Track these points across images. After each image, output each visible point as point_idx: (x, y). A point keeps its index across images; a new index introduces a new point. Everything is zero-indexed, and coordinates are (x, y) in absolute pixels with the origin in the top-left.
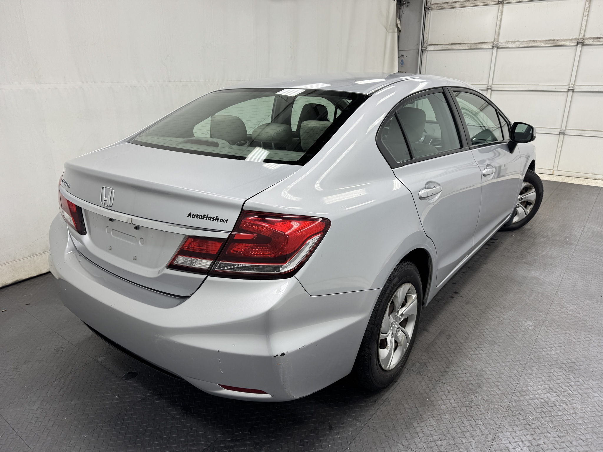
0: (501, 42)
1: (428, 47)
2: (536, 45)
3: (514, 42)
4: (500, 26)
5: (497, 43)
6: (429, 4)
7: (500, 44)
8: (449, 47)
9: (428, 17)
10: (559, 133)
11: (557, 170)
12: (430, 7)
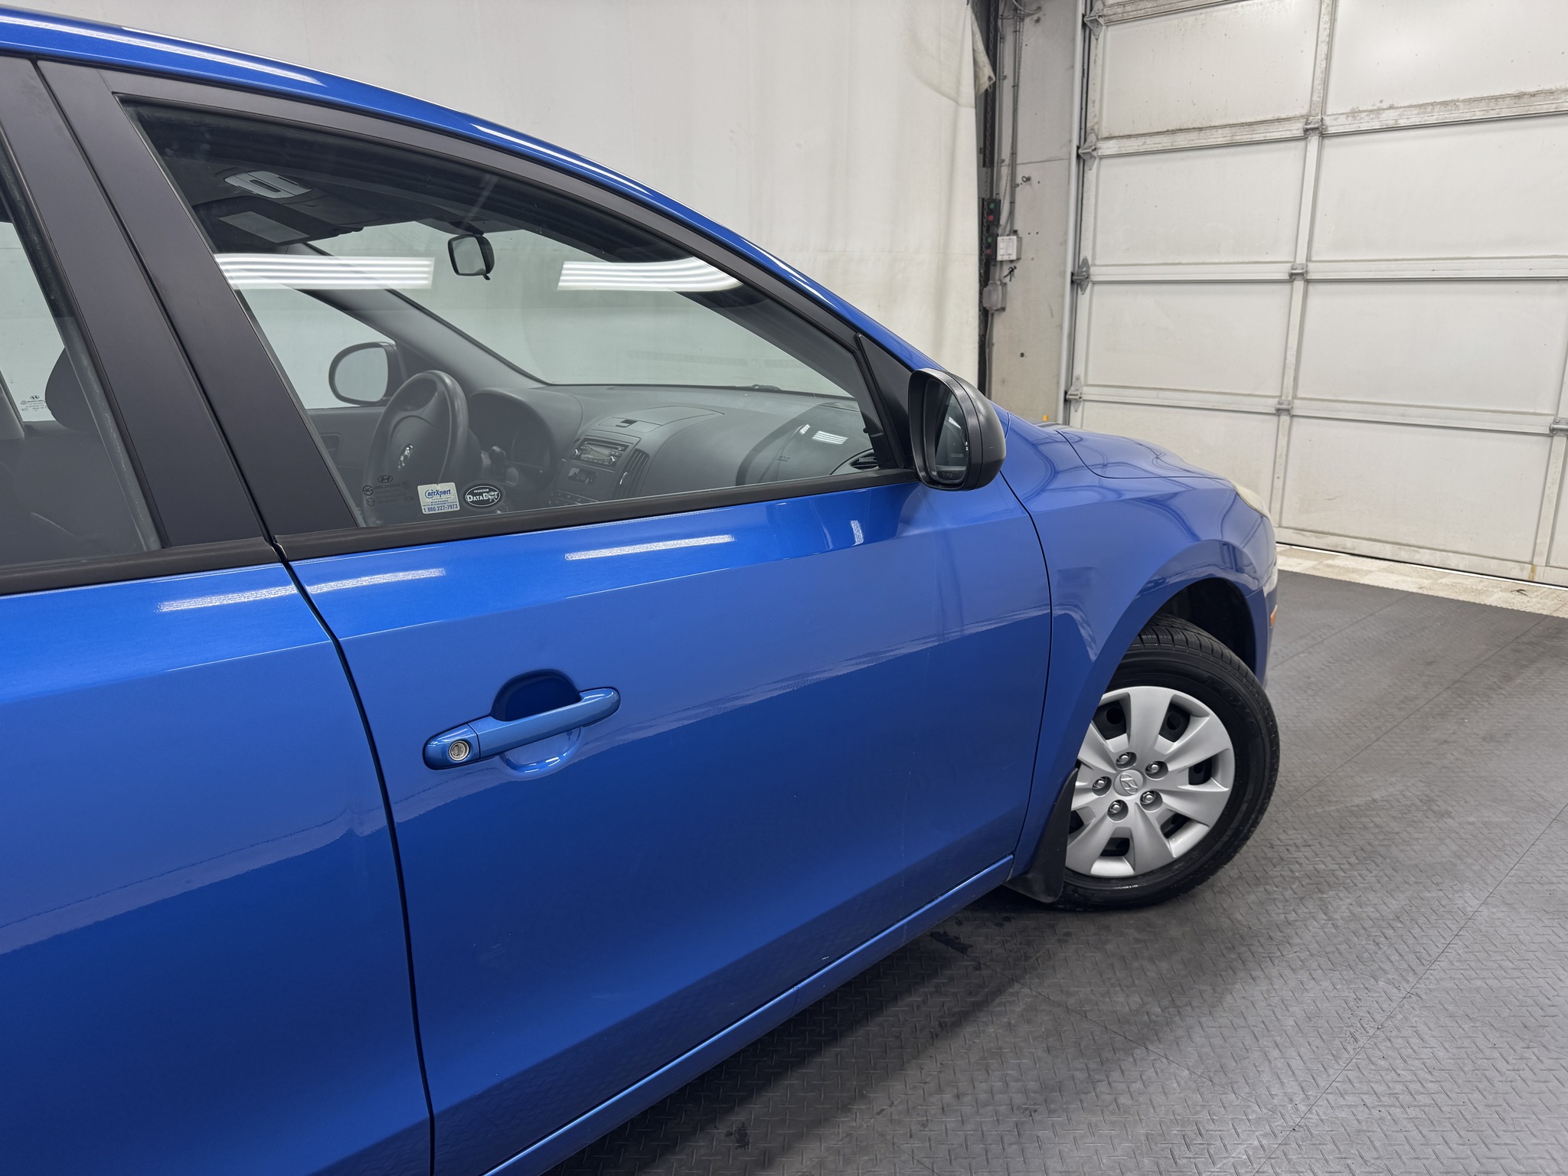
0: (1333, 115)
1: (1100, 144)
2: (1455, 116)
3: (1380, 110)
4: (1327, 59)
5: (1320, 117)
6: (1098, 6)
7: (1328, 121)
8: (1165, 142)
9: (1096, 48)
10: (1548, 432)
11: (1546, 566)
12: (1100, 16)
